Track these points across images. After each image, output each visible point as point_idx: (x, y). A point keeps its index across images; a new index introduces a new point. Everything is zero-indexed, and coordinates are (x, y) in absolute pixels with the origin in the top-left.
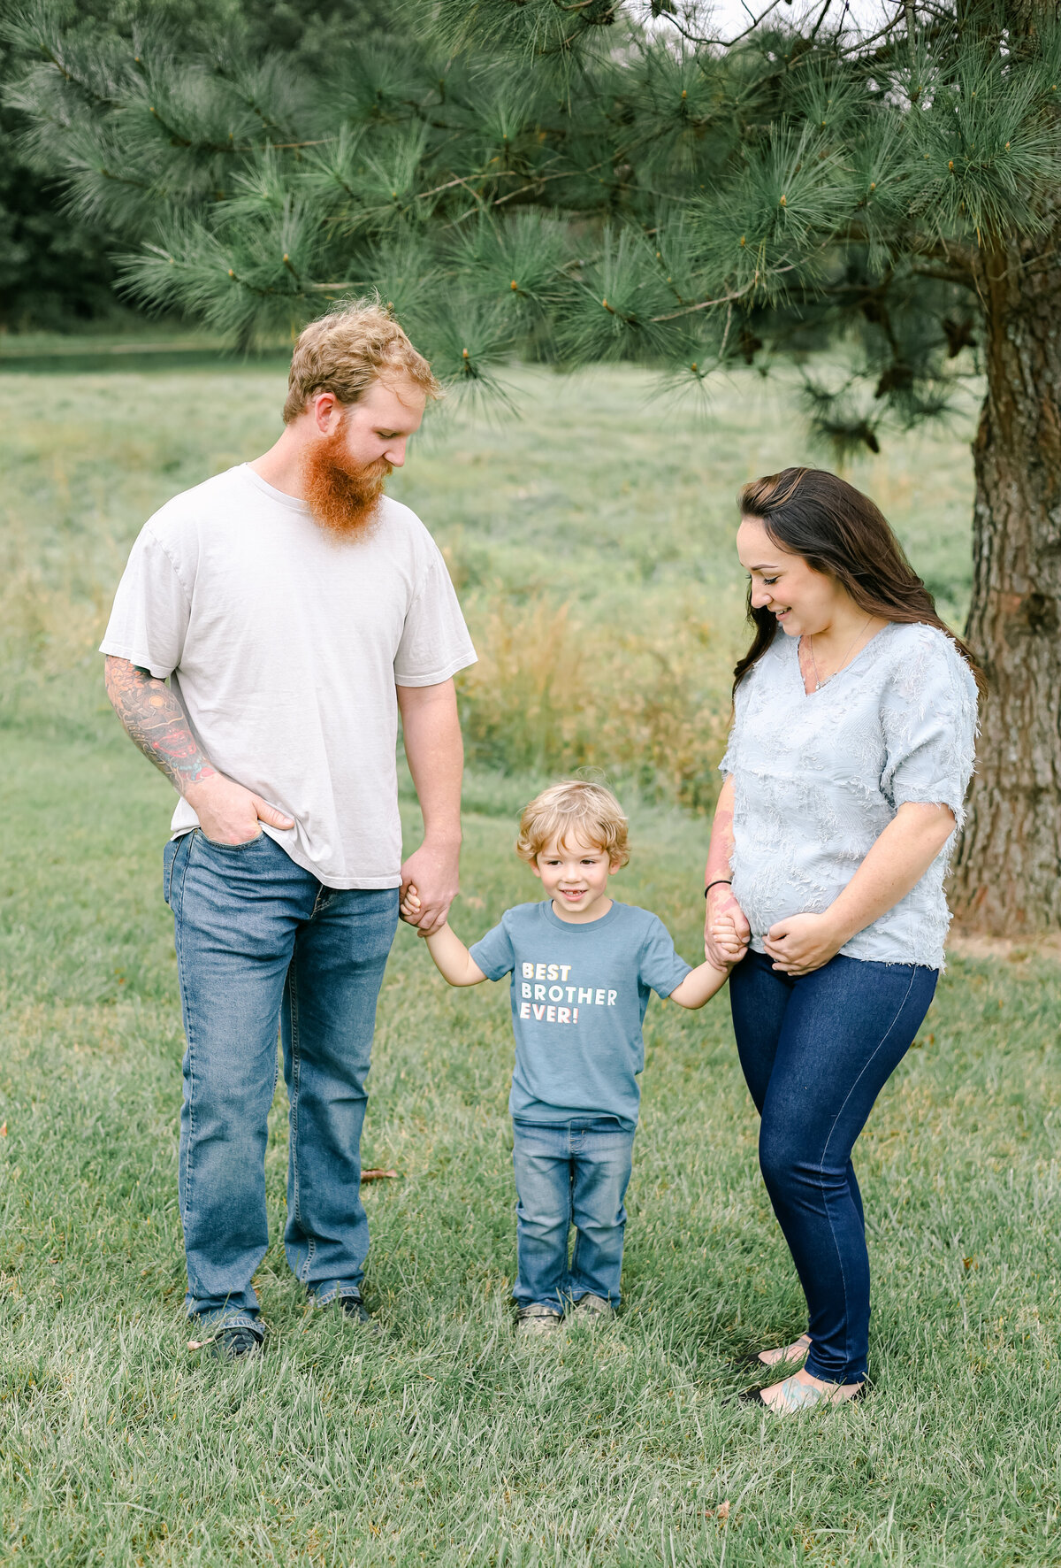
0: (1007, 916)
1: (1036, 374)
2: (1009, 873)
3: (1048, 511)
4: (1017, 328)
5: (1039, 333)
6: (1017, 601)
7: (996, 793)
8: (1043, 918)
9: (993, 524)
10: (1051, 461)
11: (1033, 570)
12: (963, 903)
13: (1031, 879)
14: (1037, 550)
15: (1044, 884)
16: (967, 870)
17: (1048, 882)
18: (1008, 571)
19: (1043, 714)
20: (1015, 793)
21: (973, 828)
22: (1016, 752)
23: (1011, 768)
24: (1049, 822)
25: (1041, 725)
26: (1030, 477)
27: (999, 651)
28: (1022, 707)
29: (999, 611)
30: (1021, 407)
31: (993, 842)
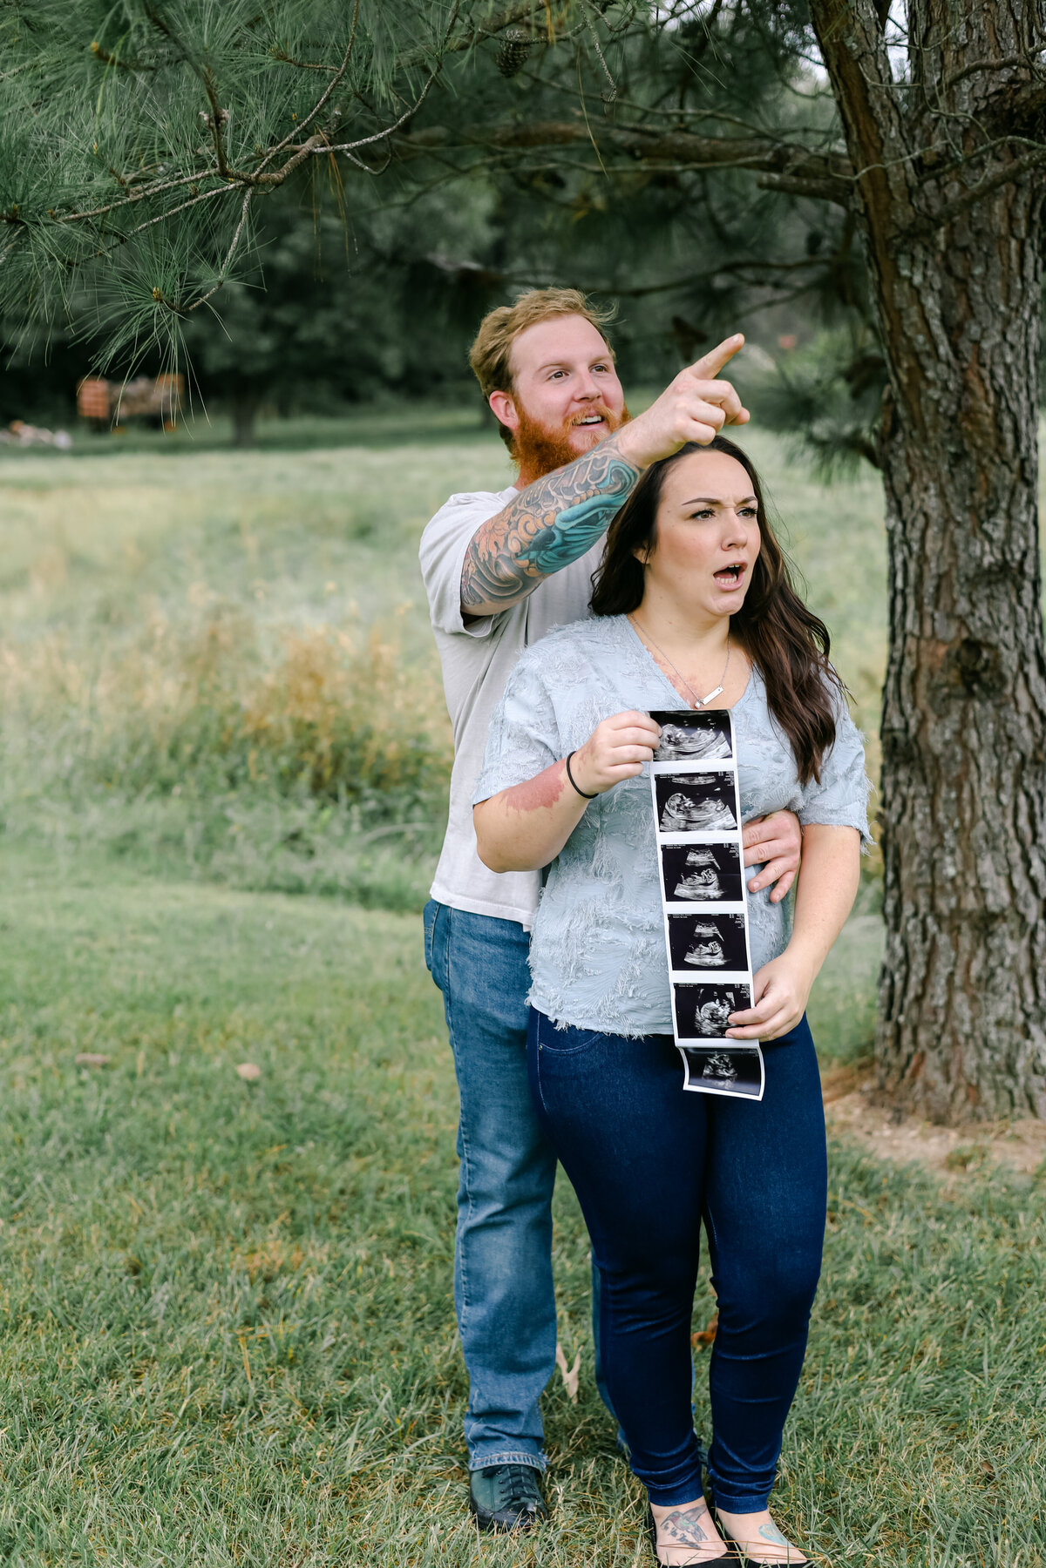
0: (953, 1095)
1: (954, 330)
2: (954, 1033)
3: (982, 522)
4: (913, 259)
5: (959, 270)
6: (942, 651)
7: (930, 920)
8: (1005, 1097)
9: (906, 542)
10: (980, 450)
11: (963, 606)
12: (895, 1074)
13: (986, 1042)
14: (967, 579)
15: (1004, 1046)
16: (899, 1029)
17: (1010, 1044)
18: (929, 609)
19: (990, 809)
20: (957, 922)
21: (904, 968)
22: (955, 864)
23: (949, 886)
24: (1008, 962)
25: (988, 824)
26: (953, 475)
27: (922, 722)
28: (959, 799)
29: (919, 666)
30: (930, 374)
31: (930, 991)
